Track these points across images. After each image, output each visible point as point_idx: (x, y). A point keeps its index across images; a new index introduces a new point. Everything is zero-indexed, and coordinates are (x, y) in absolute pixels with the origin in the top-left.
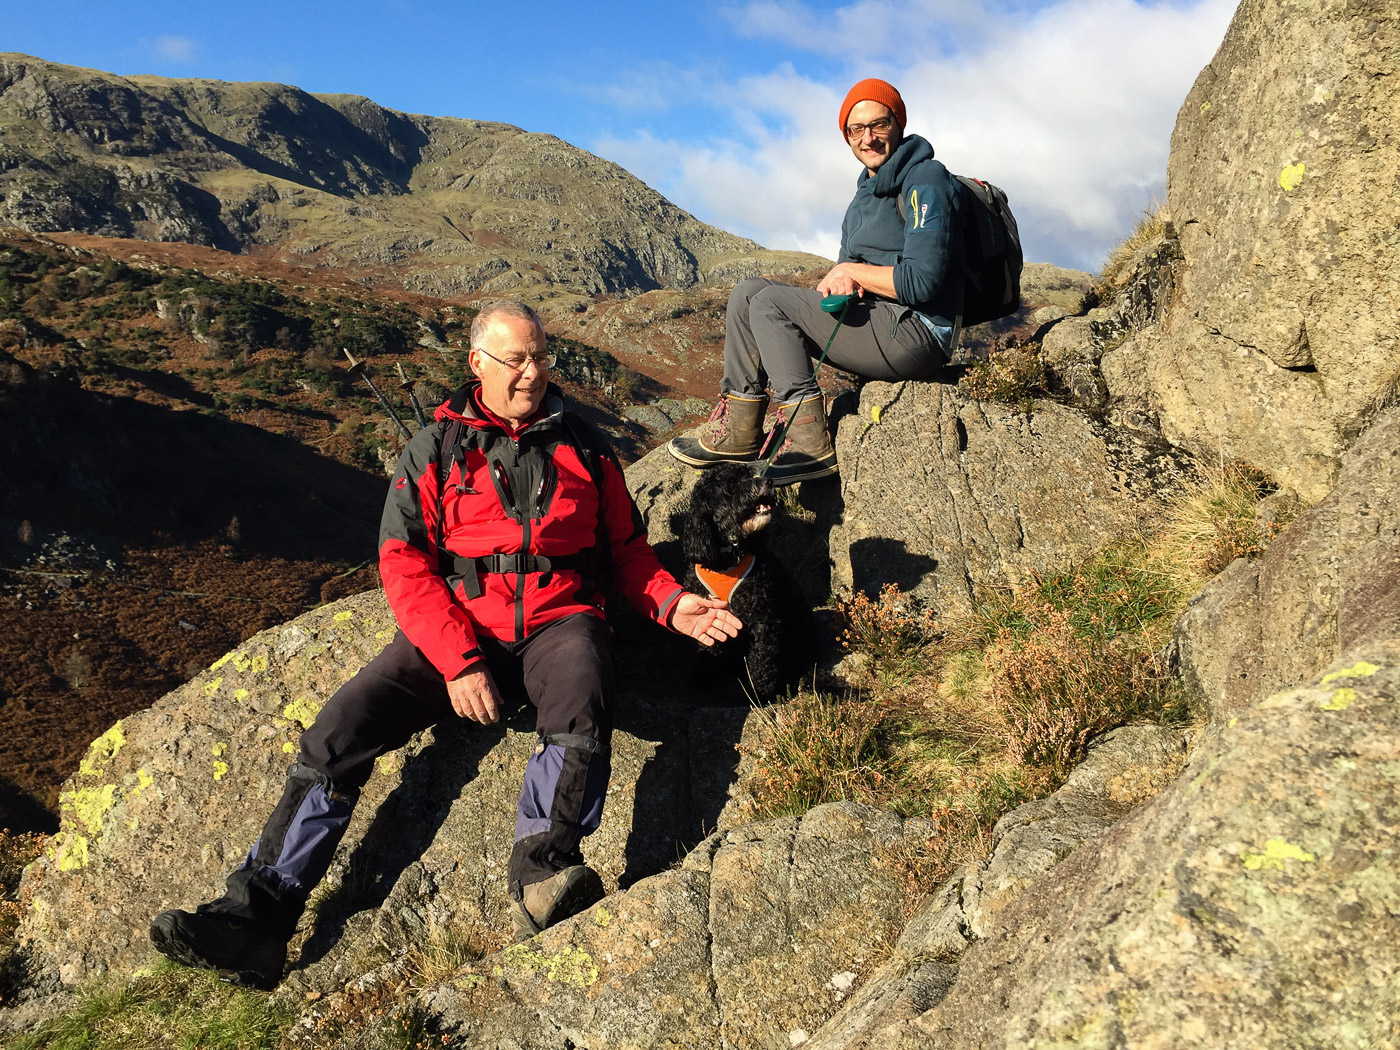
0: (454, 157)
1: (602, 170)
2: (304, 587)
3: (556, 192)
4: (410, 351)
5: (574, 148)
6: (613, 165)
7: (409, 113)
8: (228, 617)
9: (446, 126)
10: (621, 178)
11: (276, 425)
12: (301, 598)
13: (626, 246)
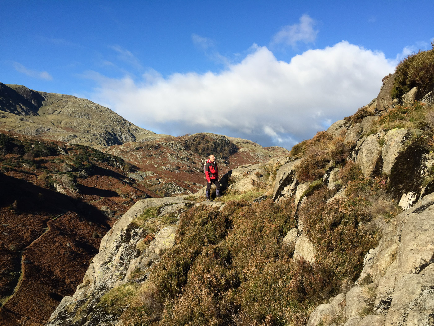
0: (54, 105)
1: (104, 110)
2: (41, 223)
3: (89, 116)
4: (58, 155)
5: (94, 103)
6: (107, 108)
7: (39, 91)
8: (18, 231)
9: (51, 96)
10: (110, 112)
11: (19, 176)
12: (41, 226)
13: (113, 132)
